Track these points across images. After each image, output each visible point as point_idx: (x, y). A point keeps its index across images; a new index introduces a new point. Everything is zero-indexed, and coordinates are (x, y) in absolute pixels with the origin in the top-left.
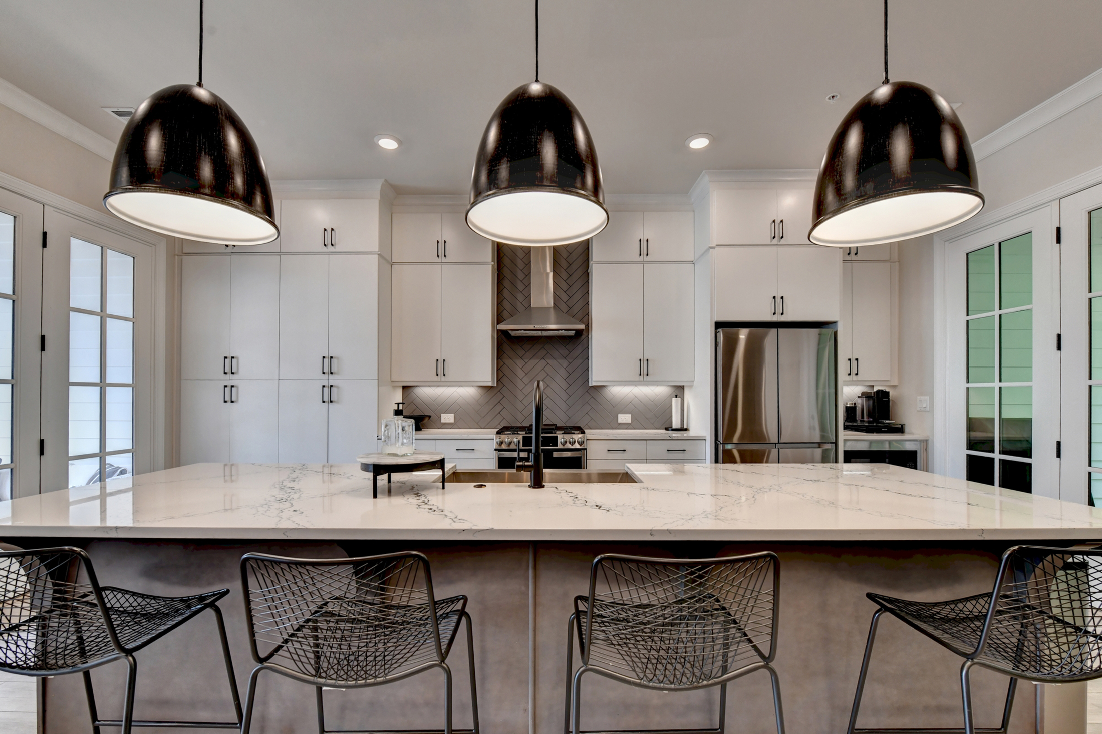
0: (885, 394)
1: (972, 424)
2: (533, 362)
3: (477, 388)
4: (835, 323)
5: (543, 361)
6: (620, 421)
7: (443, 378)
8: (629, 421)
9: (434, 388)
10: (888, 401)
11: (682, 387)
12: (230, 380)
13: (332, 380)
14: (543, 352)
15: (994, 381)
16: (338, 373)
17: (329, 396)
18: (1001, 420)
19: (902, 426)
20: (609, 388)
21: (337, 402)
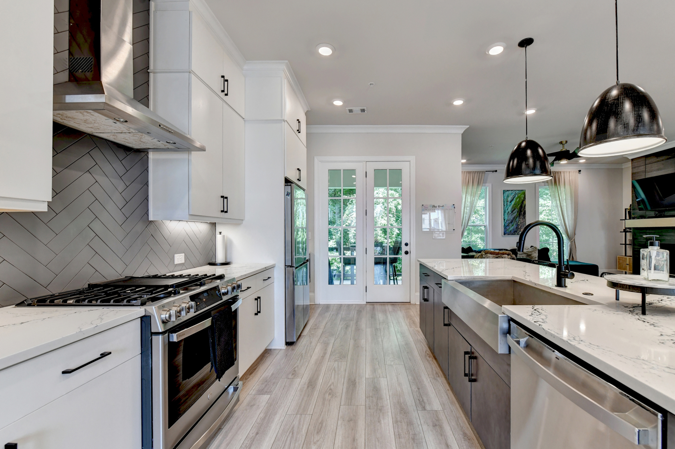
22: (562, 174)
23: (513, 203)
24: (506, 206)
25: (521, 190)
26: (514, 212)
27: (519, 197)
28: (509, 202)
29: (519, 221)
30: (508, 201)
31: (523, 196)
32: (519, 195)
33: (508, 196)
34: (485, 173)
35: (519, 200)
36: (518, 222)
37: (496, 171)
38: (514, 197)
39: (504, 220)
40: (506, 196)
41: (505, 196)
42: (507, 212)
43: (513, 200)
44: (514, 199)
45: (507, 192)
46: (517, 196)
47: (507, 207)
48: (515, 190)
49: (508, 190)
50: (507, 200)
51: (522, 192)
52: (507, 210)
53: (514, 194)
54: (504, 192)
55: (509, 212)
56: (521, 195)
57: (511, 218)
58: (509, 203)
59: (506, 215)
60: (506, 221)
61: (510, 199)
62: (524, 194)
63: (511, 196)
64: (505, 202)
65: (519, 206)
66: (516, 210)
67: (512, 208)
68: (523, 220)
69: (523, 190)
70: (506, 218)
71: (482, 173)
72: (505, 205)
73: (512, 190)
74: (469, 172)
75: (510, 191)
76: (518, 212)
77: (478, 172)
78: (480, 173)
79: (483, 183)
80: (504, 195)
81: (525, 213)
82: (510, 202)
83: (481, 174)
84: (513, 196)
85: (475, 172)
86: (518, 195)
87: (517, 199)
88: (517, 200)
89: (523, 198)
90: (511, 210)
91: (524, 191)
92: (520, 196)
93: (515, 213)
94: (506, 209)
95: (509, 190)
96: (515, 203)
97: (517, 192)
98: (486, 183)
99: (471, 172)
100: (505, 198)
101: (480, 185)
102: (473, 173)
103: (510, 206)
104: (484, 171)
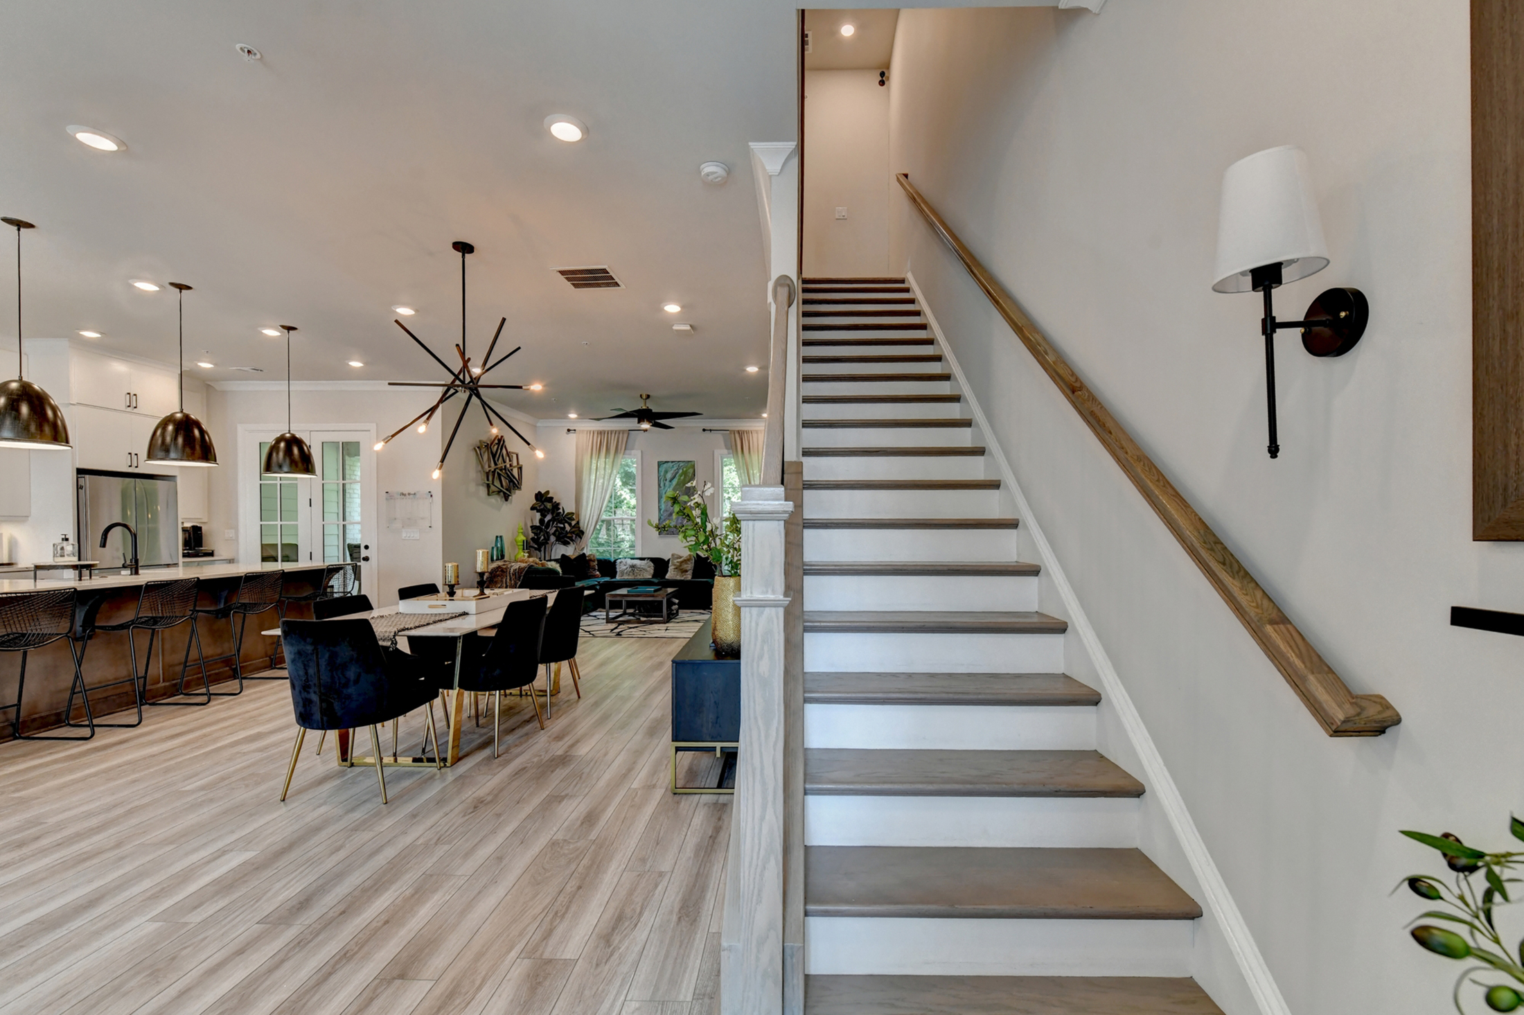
0: (200, 529)
1: (265, 546)
4: (174, 476)
10: (201, 534)
15: (277, 521)
19: (213, 551)
22: (755, 435)
23: (675, 482)
24: (662, 488)
25: (689, 462)
27: (684, 474)
28: (668, 481)
30: (666, 480)
31: (691, 471)
32: (685, 469)
33: (666, 472)
34: (629, 434)
35: (685, 477)
37: (646, 430)
38: (677, 473)
39: (660, 510)
40: (663, 471)
41: (661, 471)
42: (664, 497)
43: (674, 477)
44: (677, 476)
45: (665, 465)
46: (681, 471)
47: (664, 488)
48: (679, 462)
49: (666, 462)
50: (665, 477)
51: (690, 463)
53: (675, 468)
54: (660, 464)
55: (667, 498)
56: (688, 469)
58: (667, 483)
59: (663, 500)
60: (663, 512)
61: (669, 476)
62: (693, 467)
63: (672, 472)
64: (661, 482)
67: (673, 490)
69: (691, 461)
70: (663, 507)
71: (623, 433)
72: (662, 485)
73: (672, 462)
74: (601, 433)
75: (671, 464)
77: (616, 431)
78: (619, 433)
79: (625, 449)
80: (660, 469)
82: (671, 481)
83: (621, 435)
84: (675, 470)
85: (612, 431)
86: (683, 470)
87: (681, 476)
88: (682, 478)
89: (690, 475)
90: (671, 494)
91: (693, 463)
92: (686, 471)
94: (664, 494)
95: (669, 461)
96: (678, 482)
97: (682, 464)
98: (633, 449)
99: (604, 432)
100: (662, 474)
101: (620, 452)
102: (608, 433)
103: (669, 487)
104: (626, 431)
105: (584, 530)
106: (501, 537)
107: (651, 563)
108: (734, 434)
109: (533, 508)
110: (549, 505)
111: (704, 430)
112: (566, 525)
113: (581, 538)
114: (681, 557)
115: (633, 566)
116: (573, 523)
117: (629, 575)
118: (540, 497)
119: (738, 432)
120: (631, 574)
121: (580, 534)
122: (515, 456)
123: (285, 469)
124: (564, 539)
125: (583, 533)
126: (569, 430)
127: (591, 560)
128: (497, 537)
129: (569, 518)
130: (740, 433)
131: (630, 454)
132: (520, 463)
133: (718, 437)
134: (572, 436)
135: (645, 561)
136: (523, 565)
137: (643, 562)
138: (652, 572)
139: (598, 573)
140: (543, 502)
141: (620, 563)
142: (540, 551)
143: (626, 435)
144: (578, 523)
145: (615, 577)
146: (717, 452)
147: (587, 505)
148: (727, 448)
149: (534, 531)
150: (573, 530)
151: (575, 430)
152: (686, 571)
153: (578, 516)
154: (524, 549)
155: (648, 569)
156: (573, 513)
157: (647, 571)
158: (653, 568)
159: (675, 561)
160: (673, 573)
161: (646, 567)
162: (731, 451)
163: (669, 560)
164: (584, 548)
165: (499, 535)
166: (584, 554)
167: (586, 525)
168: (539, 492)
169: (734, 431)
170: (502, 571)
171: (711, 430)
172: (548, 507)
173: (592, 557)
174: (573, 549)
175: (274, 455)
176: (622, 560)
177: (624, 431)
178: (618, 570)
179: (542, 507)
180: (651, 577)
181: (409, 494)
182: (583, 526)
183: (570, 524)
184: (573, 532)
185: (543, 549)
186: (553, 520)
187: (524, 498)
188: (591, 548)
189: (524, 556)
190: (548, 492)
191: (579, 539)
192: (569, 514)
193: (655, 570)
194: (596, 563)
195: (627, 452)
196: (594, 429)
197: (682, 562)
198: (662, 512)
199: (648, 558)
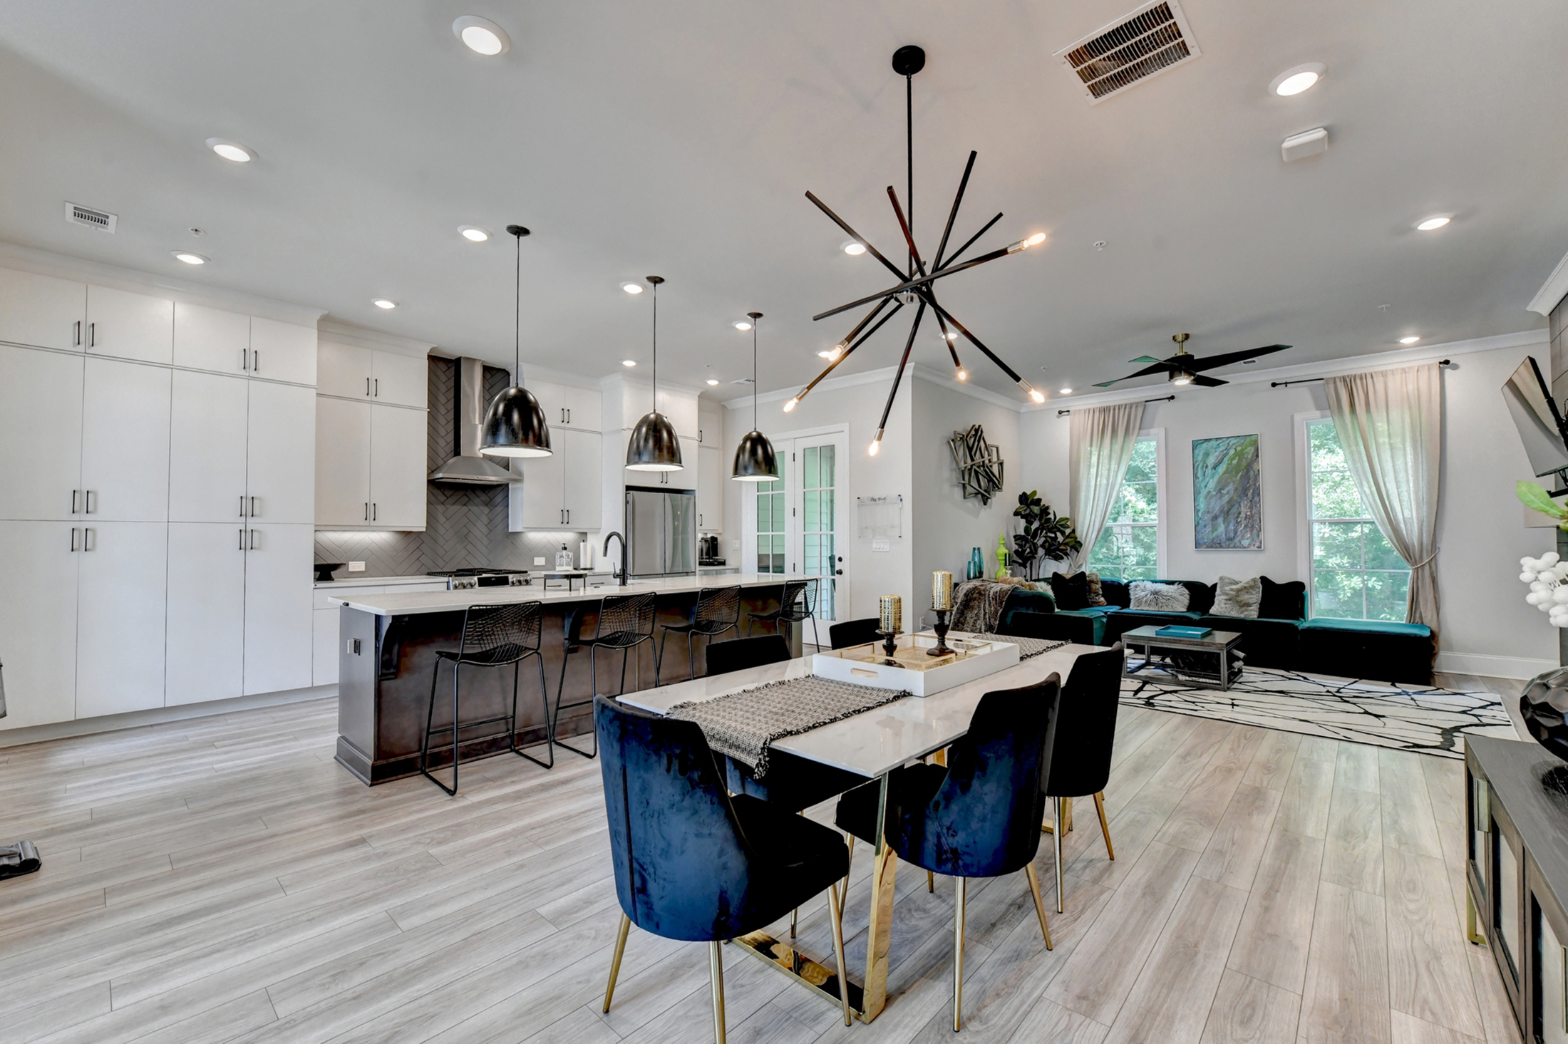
0: (715, 539)
1: (760, 557)
2: (456, 508)
3: (392, 534)
4: (694, 491)
5: (465, 507)
6: (535, 564)
7: (373, 523)
8: (543, 563)
9: (339, 533)
10: (717, 544)
11: (586, 534)
12: (83, 521)
13: (252, 524)
14: (465, 499)
15: (769, 532)
16: (260, 516)
17: (247, 542)
18: (773, 555)
19: (726, 561)
20: (524, 535)
21: (259, 549)
22: (1379, 380)
23: (1222, 469)
24: (1200, 479)
25: (1247, 436)
26: (1224, 492)
27: (1240, 455)
28: (1210, 467)
29: (1240, 513)
30: (1207, 467)
31: (1251, 450)
32: (1239, 449)
33: (1207, 455)
34: (1145, 406)
35: (1240, 460)
36: (1238, 517)
37: (1172, 398)
38: (1225, 456)
39: (1196, 511)
40: (1201, 454)
41: (1198, 455)
42: (1204, 492)
43: (1220, 462)
44: (1226, 459)
45: (1204, 445)
46: (1232, 452)
47: (1203, 481)
48: (1228, 438)
49: (1206, 440)
50: (1204, 462)
51: (1248, 439)
52: (1206, 486)
53: (1223, 448)
54: (1195, 444)
55: (1209, 492)
56: (1246, 448)
57: (1216, 506)
58: (1209, 471)
59: (1201, 499)
60: (1203, 514)
61: (1211, 460)
62: (1255, 444)
63: (1217, 453)
64: (1198, 469)
65: (1239, 475)
66: (1231, 487)
67: (1219, 482)
68: (1251, 512)
69: (1250, 436)
70: (1202, 507)
71: (1136, 407)
72: (1200, 474)
73: (1217, 439)
74: (1104, 410)
75: (1214, 443)
76: (1236, 489)
77: (1125, 407)
78: (1131, 408)
79: (1140, 429)
80: (1196, 452)
81: (1257, 492)
82: (1215, 468)
83: (1133, 409)
84: (1223, 451)
85: (1119, 407)
86: (1236, 449)
87: (1234, 459)
88: (1235, 462)
89: (1250, 457)
90: (1216, 486)
91: (1253, 438)
92: (1242, 450)
93: (1228, 493)
94: (1203, 486)
95: (1211, 439)
96: (1227, 469)
97: (1234, 441)
98: (1152, 427)
99: (1109, 408)
100: (1200, 458)
101: (1132, 434)
102: (1114, 409)
103: (1212, 477)
104: (1141, 402)
105: (1083, 542)
106: (979, 549)
107: (1184, 589)
108: (1335, 382)
109: (1016, 514)
110: (1036, 509)
111: (1274, 385)
112: (1059, 534)
113: (1078, 552)
114: (1237, 583)
115: (1155, 593)
116: (1068, 531)
117: (1150, 605)
118: (1024, 499)
119: (1344, 379)
120: (1153, 603)
121: (1077, 546)
122: (994, 449)
123: (750, 471)
124: (1055, 552)
125: (1081, 545)
126: (1060, 412)
127: (1092, 581)
128: (974, 549)
129: (1060, 526)
130: (1348, 381)
131: (1148, 435)
132: (1001, 458)
133: (1303, 392)
134: (1066, 419)
135: (1175, 586)
136: (1006, 587)
137: (1171, 586)
138: (1186, 602)
139: (1102, 599)
140: (1028, 506)
141: (1136, 587)
142: (1025, 567)
143: (1140, 410)
144: (1074, 531)
145: (1128, 606)
146: (1298, 417)
147: (1086, 506)
148: (1319, 408)
149: (1018, 542)
150: (1068, 540)
151: (1068, 411)
152: (1249, 605)
153: (1074, 522)
154: (1006, 565)
155: (1180, 598)
156: (1067, 519)
157: (1178, 601)
158: (1188, 597)
159: (1227, 588)
160: (1223, 605)
161: (1174, 595)
162: (1328, 412)
163: (1215, 586)
164: (1082, 565)
165: (976, 547)
166: (1083, 573)
167: (1084, 534)
168: (1024, 493)
169: (1335, 378)
170: (980, 593)
171: (1286, 384)
172: (1036, 511)
173: (1094, 577)
174: (1068, 566)
175: (741, 456)
176: (1138, 582)
177: (1137, 404)
178: (1132, 597)
179: (1028, 512)
180: (1185, 610)
181: (879, 499)
182: (1080, 534)
183: (1063, 533)
184: (1067, 544)
185: (1028, 565)
186: (1041, 528)
187: (1006, 500)
188: (1093, 564)
189: (1006, 573)
190: (1034, 493)
191: (1076, 553)
192: (1062, 519)
193: (1191, 600)
194: (1099, 585)
195: (1143, 432)
196: (1091, 407)
197: (1239, 591)
198: (1200, 514)
199: (1180, 582)
